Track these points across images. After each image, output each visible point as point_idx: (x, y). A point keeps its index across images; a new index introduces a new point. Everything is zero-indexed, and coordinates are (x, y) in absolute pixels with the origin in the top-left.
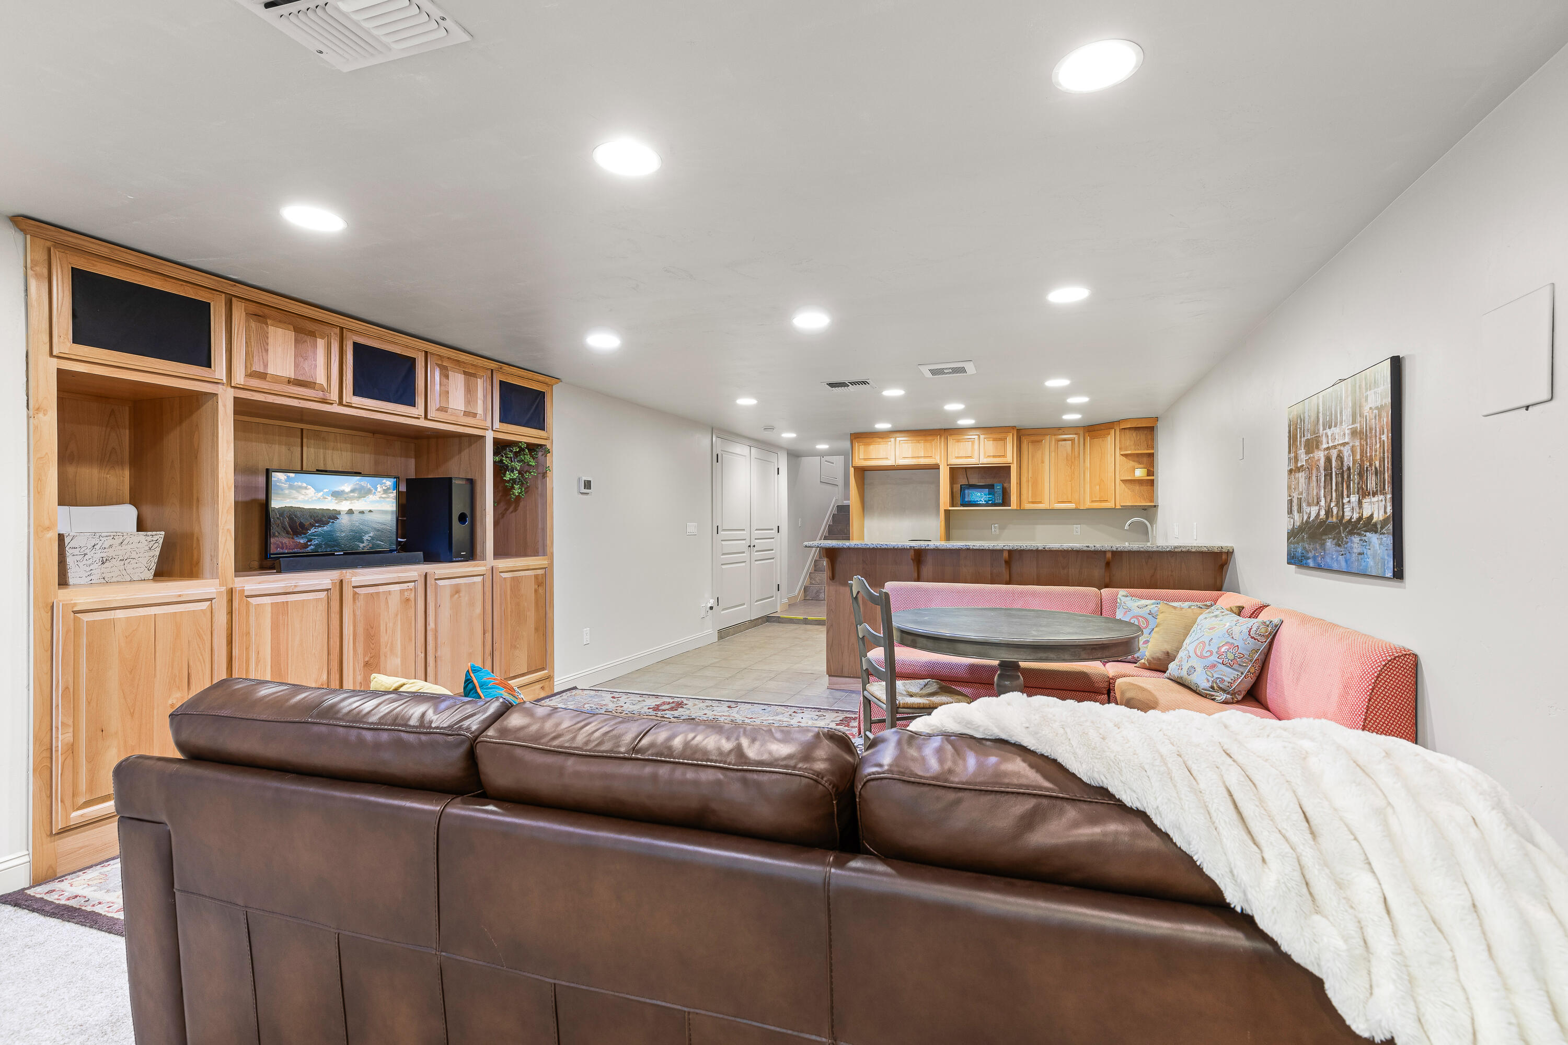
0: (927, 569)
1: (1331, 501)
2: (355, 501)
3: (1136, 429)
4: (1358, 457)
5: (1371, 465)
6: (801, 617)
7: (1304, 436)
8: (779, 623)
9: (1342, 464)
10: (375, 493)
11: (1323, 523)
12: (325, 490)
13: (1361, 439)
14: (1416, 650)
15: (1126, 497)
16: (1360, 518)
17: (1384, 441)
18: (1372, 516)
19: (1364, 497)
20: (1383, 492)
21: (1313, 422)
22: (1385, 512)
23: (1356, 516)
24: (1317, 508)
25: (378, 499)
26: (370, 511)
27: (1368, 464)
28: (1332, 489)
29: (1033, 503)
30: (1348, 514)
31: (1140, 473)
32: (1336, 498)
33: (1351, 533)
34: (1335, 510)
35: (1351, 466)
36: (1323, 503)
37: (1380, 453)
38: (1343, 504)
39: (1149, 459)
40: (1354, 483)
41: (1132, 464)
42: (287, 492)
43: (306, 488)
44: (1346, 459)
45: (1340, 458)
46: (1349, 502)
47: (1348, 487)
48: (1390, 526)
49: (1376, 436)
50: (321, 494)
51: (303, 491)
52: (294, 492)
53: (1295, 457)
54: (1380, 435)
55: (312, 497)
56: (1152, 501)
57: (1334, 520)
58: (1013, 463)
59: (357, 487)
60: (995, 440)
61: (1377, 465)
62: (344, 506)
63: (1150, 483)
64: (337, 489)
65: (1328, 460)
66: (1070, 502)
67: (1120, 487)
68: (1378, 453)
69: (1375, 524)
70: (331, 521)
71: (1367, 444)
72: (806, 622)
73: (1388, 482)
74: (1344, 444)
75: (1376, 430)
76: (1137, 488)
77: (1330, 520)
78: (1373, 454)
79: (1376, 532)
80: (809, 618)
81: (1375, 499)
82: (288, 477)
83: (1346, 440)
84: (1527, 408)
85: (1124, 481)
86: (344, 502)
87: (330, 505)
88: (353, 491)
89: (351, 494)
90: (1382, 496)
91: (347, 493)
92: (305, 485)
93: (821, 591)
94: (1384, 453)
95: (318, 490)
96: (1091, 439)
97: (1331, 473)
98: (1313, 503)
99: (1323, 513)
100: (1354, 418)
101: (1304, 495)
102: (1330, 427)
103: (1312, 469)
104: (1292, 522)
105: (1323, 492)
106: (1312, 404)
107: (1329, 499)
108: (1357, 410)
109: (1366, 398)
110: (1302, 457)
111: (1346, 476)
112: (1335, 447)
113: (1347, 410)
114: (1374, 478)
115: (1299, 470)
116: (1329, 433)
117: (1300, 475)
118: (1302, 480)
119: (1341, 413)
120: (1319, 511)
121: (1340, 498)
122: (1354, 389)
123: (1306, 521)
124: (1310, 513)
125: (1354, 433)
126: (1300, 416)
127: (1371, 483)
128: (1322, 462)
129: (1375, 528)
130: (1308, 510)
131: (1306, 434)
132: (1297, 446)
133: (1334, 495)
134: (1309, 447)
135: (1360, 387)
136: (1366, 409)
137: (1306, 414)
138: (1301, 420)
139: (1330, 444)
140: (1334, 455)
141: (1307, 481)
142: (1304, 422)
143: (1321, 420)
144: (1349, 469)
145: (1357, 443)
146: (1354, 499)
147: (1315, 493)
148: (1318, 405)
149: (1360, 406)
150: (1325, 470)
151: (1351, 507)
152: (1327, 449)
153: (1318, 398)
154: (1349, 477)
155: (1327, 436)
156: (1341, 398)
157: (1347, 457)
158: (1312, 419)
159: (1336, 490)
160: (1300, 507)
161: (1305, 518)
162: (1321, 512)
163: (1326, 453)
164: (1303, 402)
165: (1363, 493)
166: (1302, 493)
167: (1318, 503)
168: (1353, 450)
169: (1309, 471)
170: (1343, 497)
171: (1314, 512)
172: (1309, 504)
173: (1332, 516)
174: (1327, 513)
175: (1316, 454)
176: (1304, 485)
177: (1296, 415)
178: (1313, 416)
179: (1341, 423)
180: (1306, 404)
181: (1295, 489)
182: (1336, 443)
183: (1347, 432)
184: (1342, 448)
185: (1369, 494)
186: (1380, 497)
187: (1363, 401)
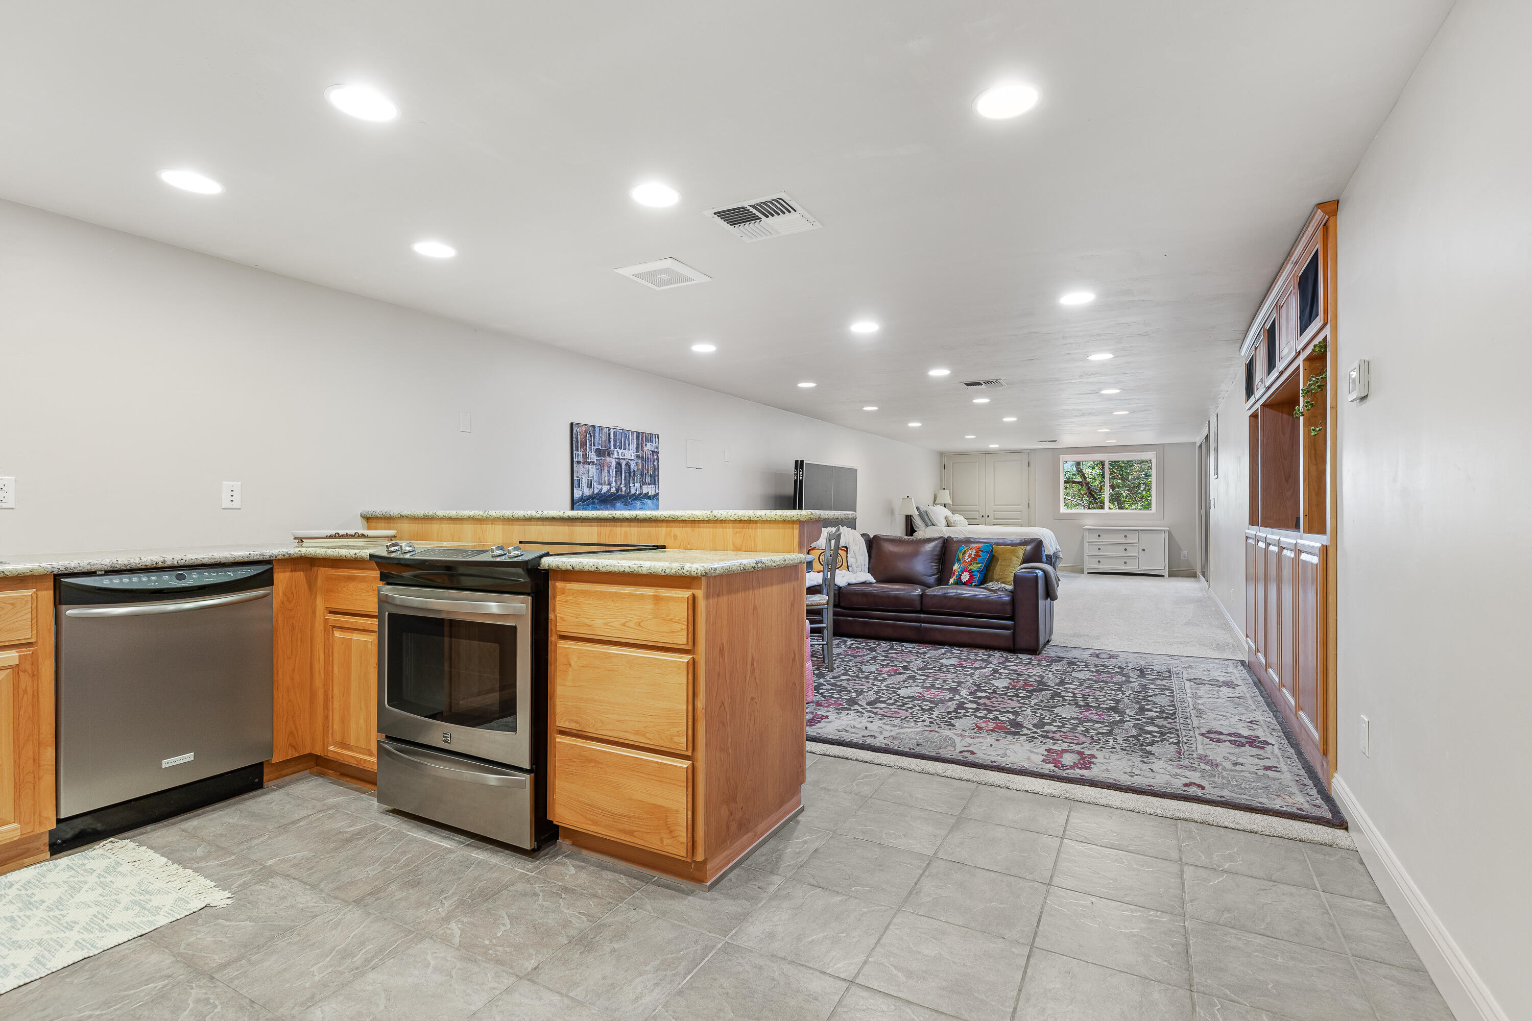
1: (621, 484)
4: (640, 467)
5: (648, 472)
7: (594, 445)
9: (630, 468)
11: (612, 495)
13: (642, 461)
16: (641, 494)
17: (655, 465)
18: (648, 493)
19: (643, 484)
20: (654, 484)
21: (605, 441)
23: (638, 492)
24: (609, 487)
27: (646, 472)
28: (621, 478)
30: (633, 491)
32: (625, 483)
33: (635, 499)
34: (624, 489)
35: (636, 470)
36: (614, 484)
37: (653, 469)
38: (630, 487)
40: (637, 478)
45: (628, 464)
46: (634, 486)
47: (634, 479)
53: (583, 455)
54: (653, 462)
57: (623, 493)
61: (652, 473)
65: (619, 465)
69: (650, 496)
71: (645, 464)
74: (631, 460)
75: (651, 460)
77: (620, 493)
78: (649, 468)
81: (650, 486)
83: (633, 458)
84: (695, 469)
97: (621, 471)
98: (605, 483)
99: (613, 490)
100: (638, 450)
101: (595, 479)
102: (620, 448)
103: (603, 466)
104: (581, 493)
105: (614, 479)
106: (603, 431)
107: (619, 483)
108: (640, 447)
109: (646, 445)
110: (593, 457)
111: (632, 474)
112: (624, 459)
113: (633, 445)
114: (649, 478)
115: (589, 463)
116: (620, 451)
117: (590, 466)
118: (593, 470)
119: (629, 445)
120: (610, 489)
121: (627, 484)
122: (638, 438)
123: (597, 493)
124: (602, 489)
125: (638, 457)
126: (590, 433)
127: (648, 480)
128: (614, 464)
129: (649, 498)
130: (600, 487)
131: (596, 445)
132: (586, 449)
133: (623, 482)
134: (599, 453)
135: (642, 438)
136: (646, 449)
137: (597, 435)
138: (591, 435)
139: (621, 457)
140: (624, 463)
141: (598, 471)
142: (594, 438)
143: (612, 443)
144: (634, 471)
145: (640, 461)
146: (637, 485)
147: (606, 478)
148: (609, 434)
149: (642, 447)
150: (616, 468)
151: (635, 489)
152: (618, 458)
153: (609, 430)
154: (634, 475)
155: (618, 453)
156: (629, 438)
157: (633, 466)
158: (603, 439)
159: (625, 480)
160: (590, 485)
161: (596, 491)
162: (612, 489)
163: (617, 460)
164: (594, 427)
165: (643, 483)
166: (593, 477)
167: (609, 484)
168: (637, 463)
169: (601, 467)
170: (630, 483)
171: (605, 489)
172: (600, 484)
173: (621, 491)
174: (617, 490)
175: (608, 459)
176: (595, 473)
177: (585, 431)
178: (604, 438)
179: (629, 449)
180: (597, 430)
181: (584, 474)
182: (625, 457)
183: (633, 455)
184: (629, 461)
185: (647, 484)
186: (653, 487)
187: (644, 445)
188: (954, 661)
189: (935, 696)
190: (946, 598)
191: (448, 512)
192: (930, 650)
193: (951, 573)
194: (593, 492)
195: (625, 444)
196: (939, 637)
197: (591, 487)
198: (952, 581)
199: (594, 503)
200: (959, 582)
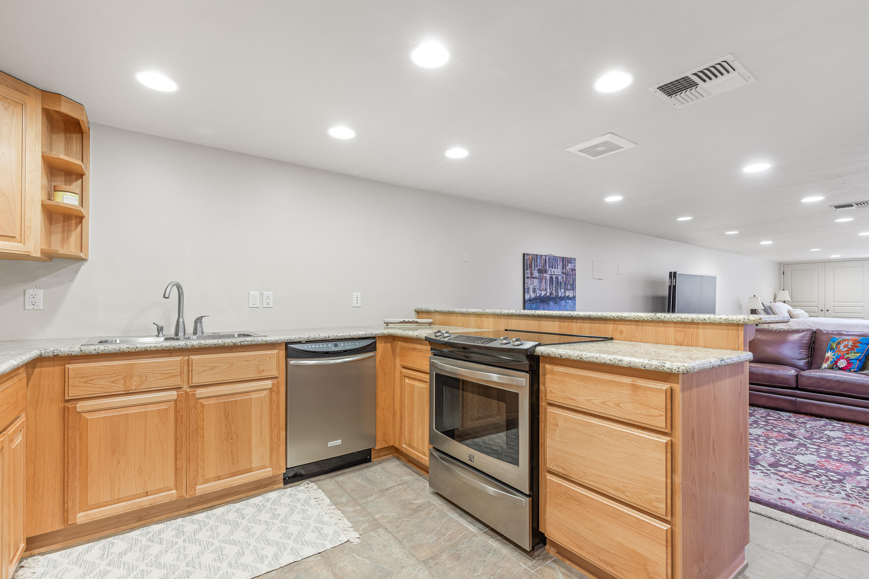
1: (553, 290)
4: (565, 279)
7: (537, 267)
9: (558, 280)
11: (547, 297)
16: (565, 296)
18: (569, 295)
19: (566, 290)
20: (573, 289)
22: (574, 295)
23: (563, 295)
24: (545, 292)
27: (568, 282)
28: (553, 287)
30: (560, 294)
32: (555, 290)
33: (561, 300)
34: (554, 293)
35: (562, 281)
36: (548, 290)
38: (558, 292)
40: (563, 286)
45: (557, 278)
46: (561, 291)
47: (560, 287)
53: (530, 273)
54: (572, 276)
57: (554, 296)
61: (571, 283)
65: (551, 278)
69: (570, 298)
71: (568, 277)
74: (559, 275)
75: (571, 274)
77: (552, 296)
79: (570, 300)
81: (571, 291)
83: (560, 274)
97: (553, 282)
98: (543, 290)
99: (548, 294)
100: (563, 269)
101: (537, 287)
102: (552, 268)
103: (542, 279)
104: (529, 296)
105: (548, 287)
106: (542, 258)
107: (551, 290)
109: (568, 265)
110: (536, 274)
111: (559, 284)
112: (555, 275)
113: (560, 266)
114: (570, 286)
115: (534, 278)
116: (552, 270)
117: (535, 280)
118: (536, 282)
119: (557, 265)
120: (546, 293)
122: (563, 261)
124: (541, 293)
125: (563, 273)
126: (534, 259)
128: (548, 278)
129: (570, 299)
130: (540, 292)
131: (538, 266)
132: (532, 269)
133: (554, 289)
134: (540, 271)
135: (565, 261)
136: (568, 268)
137: (539, 260)
138: (535, 261)
139: (552, 273)
140: (554, 277)
141: (539, 283)
142: (537, 262)
143: (547, 265)
144: (561, 282)
145: (564, 276)
146: (563, 291)
147: (544, 287)
148: (546, 259)
149: (565, 266)
150: (550, 280)
152: (551, 274)
153: (546, 257)
154: (561, 284)
155: (551, 271)
156: (557, 261)
157: (560, 279)
158: (542, 263)
159: (555, 288)
160: (534, 291)
161: (538, 295)
164: (537, 255)
165: (566, 289)
166: (536, 286)
167: (546, 290)
168: (562, 277)
169: (541, 279)
170: (558, 290)
171: (543, 293)
172: (540, 290)
173: (553, 295)
174: (551, 294)
175: (545, 275)
176: (537, 284)
177: (532, 258)
178: (543, 262)
179: (558, 268)
180: (539, 257)
181: (531, 284)
182: (555, 274)
183: (560, 272)
184: (558, 276)
185: (568, 290)
186: (572, 291)
187: (567, 265)
188: (839, 434)
189: (838, 467)
190: (823, 379)
191: (461, 309)
192: (808, 420)
193: (824, 359)
194: (536, 295)
195: (555, 265)
196: (815, 410)
197: (535, 293)
198: (825, 365)
199: (536, 302)
200: (834, 366)
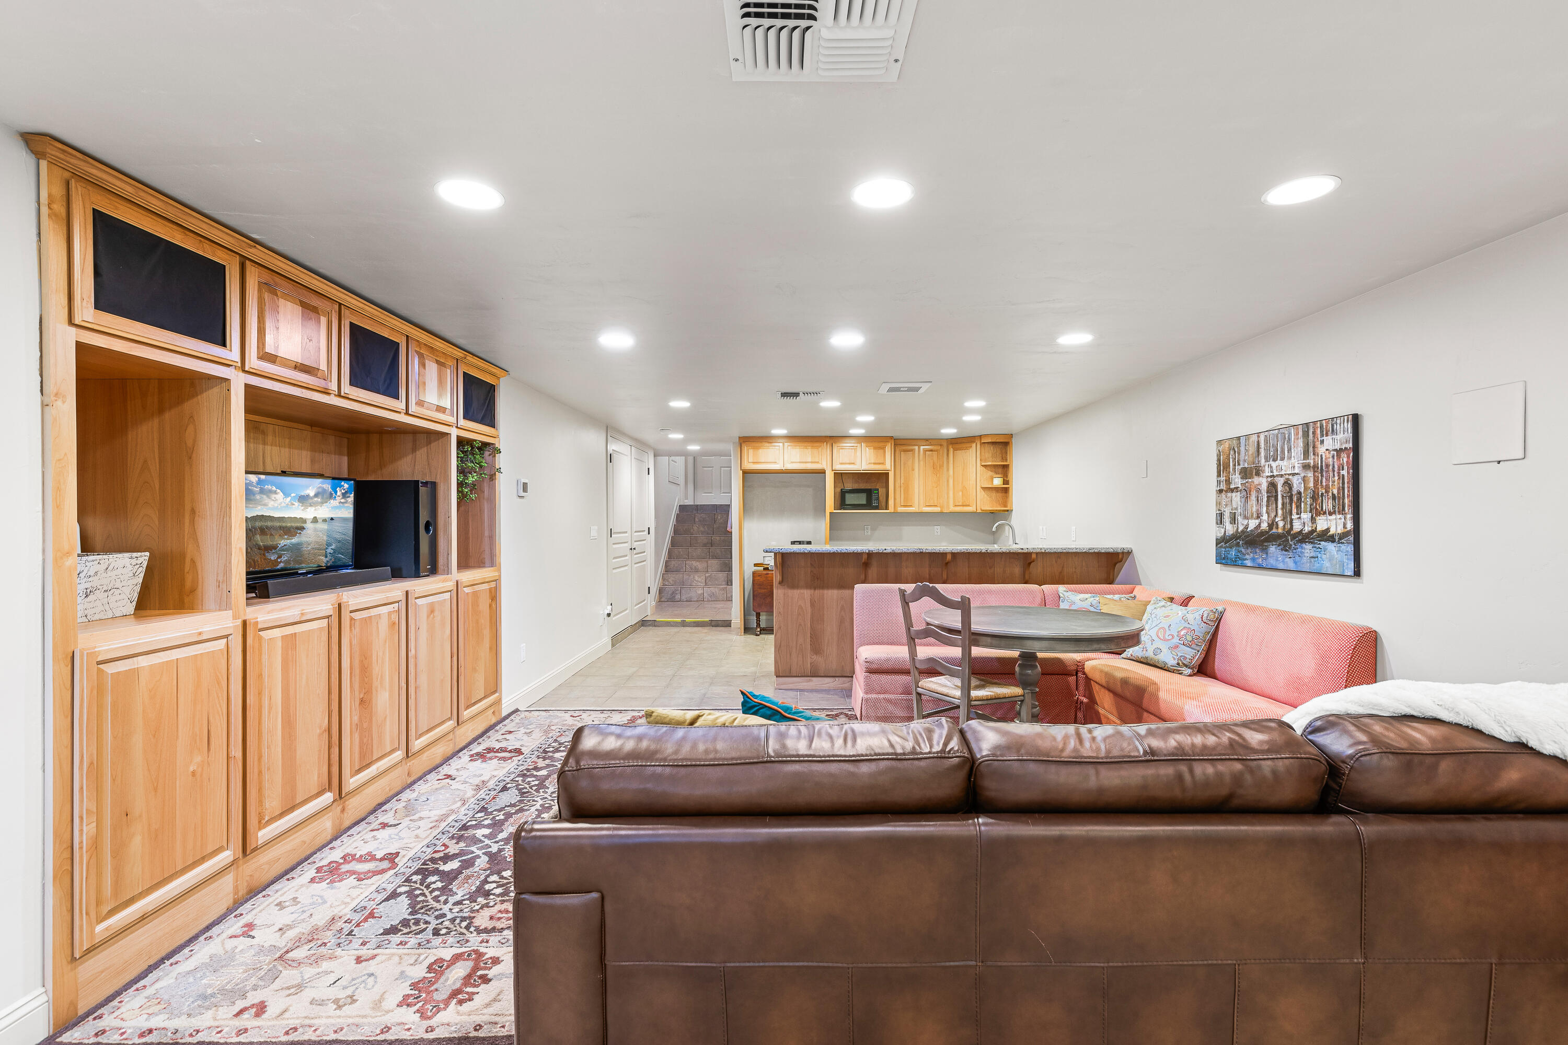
0: (873, 571)
1: (1276, 516)
2: (319, 507)
3: (993, 443)
4: (1311, 485)
5: (1327, 492)
6: (679, 620)
7: (1239, 464)
8: (655, 626)
9: (1291, 488)
10: (335, 497)
11: (1263, 533)
12: (293, 495)
13: (1314, 472)
14: (1375, 627)
15: (985, 503)
16: (1313, 531)
17: (1343, 475)
18: (1328, 530)
19: (1318, 514)
20: (1342, 511)
21: (1252, 454)
22: (1345, 527)
23: (1307, 529)
24: (1257, 522)
25: (338, 504)
26: (332, 519)
27: (1324, 491)
28: (1277, 507)
29: (905, 506)
30: (1297, 527)
31: (998, 482)
32: (1283, 515)
34: (1281, 524)
35: (1302, 490)
36: (1265, 517)
37: (1339, 483)
38: (1292, 520)
39: (1004, 470)
40: (1306, 504)
41: (990, 473)
42: (258, 497)
43: (275, 493)
44: (1295, 485)
45: (1288, 484)
46: (1300, 518)
47: (1299, 507)
48: (1351, 538)
49: (1334, 471)
50: (289, 499)
51: (273, 496)
52: (265, 497)
53: (1226, 480)
54: (1339, 470)
55: (281, 503)
56: (1006, 506)
57: (1280, 531)
58: (891, 470)
59: (320, 490)
60: (875, 448)
61: (1335, 492)
62: (308, 514)
63: (1005, 491)
64: (303, 494)
65: (1272, 486)
66: (936, 506)
67: (981, 494)
68: (1336, 483)
69: (1332, 536)
70: (299, 531)
71: (1322, 476)
72: (684, 624)
73: (1349, 506)
74: (1294, 474)
75: (1334, 467)
76: (994, 494)
77: (1274, 530)
78: (1331, 484)
79: (1333, 541)
80: (687, 620)
81: (1333, 517)
82: (259, 479)
83: (1296, 471)
84: (1499, 462)
85: (984, 488)
86: (310, 508)
87: (297, 512)
88: (316, 495)
89: (316, 499)
90: (1341, 516)
91: (312, 498)
92: (274, 488)
93: (677, 592)
94: (1343, 483)
95: (286, 495)
96: (955, 450)
97: (1276, 497)
98: (1252, 516)
99: (1264, 526)
100: (1306, 454)
101: (1239, 510)
102: (1275, 460)
103: (1250, 491)
104: (1223, 530)
105: (1265, 509)
107: (1273, 515)
108: (1311, 449)
109: (1322, 442)
110: (1237, 481)
111: (1295, 499)
112: (1282, 476)
113: (1298, 447)
114: (1330, 501)
115: (1232, 491)
116: (1274, 464)
117: (1234, 494)
118: (1236, 499)
119: (1289, 450)
120: (1260, 524)
121: (1287, 515)
122: (1306, 434)
123: (1242, 531)
124: (1248, 525)
125: (1306, 467)
126: (1234, 449)
127: (1328, 505)
128: (1264, 486)
129: (1332, 539)
130: (1245, 522)
131: (1241, 463)
132: (1229, 472)
133: (1280, 512)
134: (1246, 474)
135: (1314, 433)
136: (1321, 450)
137: (1242, 449)
138: (1235, 452)
139: (1275, 473)
140: (1280, 482)
141: (1243, 500)
142: (1239, 454)
143: (1263, 454)
144: (1299, 493)
145: (1310, 474)
146: (1306, 516)
147: (1254, 509)
149: (1314, 447)
150: (1267, 492)
151: (1301, 522)
152: (1271, 476)
153: (1259, 437)
154: (1299, 499)
155: (1271, 467)
156: (1289, 439)
157: (1297, 485)
158: (1250, 453)
159: (1282, 509)
160: (1233, 520)
161: (1241, 528)
162: (1262, 525)
163: (1269, 479)
164: (1239, 438)
165: (1317, 512)
166: (1236, 509)
167: (1258, 517)
168: (1305, 479)
169: (1246, 492)
170: (1291, 514)
171: (1253, 524)
172: (1246, 518)
173: (1277, 528)
174: (1271, 526)
175: (1256, 480)
176: (1239, 503)
177: (1229, 448)
178: (1252, 450)
179: (1290, 458)
180: (1243, 440)
181: (1226, 505)
182: (1283, 473)
183: (1297, 465)
184: (1290, 477)
185: (1325, 513)
186: (1339, 516)
187: (1318, 444)
194: (1237, 529)
195: (1283, 451)
197: (1235, 523)
199: (1238, 544)
